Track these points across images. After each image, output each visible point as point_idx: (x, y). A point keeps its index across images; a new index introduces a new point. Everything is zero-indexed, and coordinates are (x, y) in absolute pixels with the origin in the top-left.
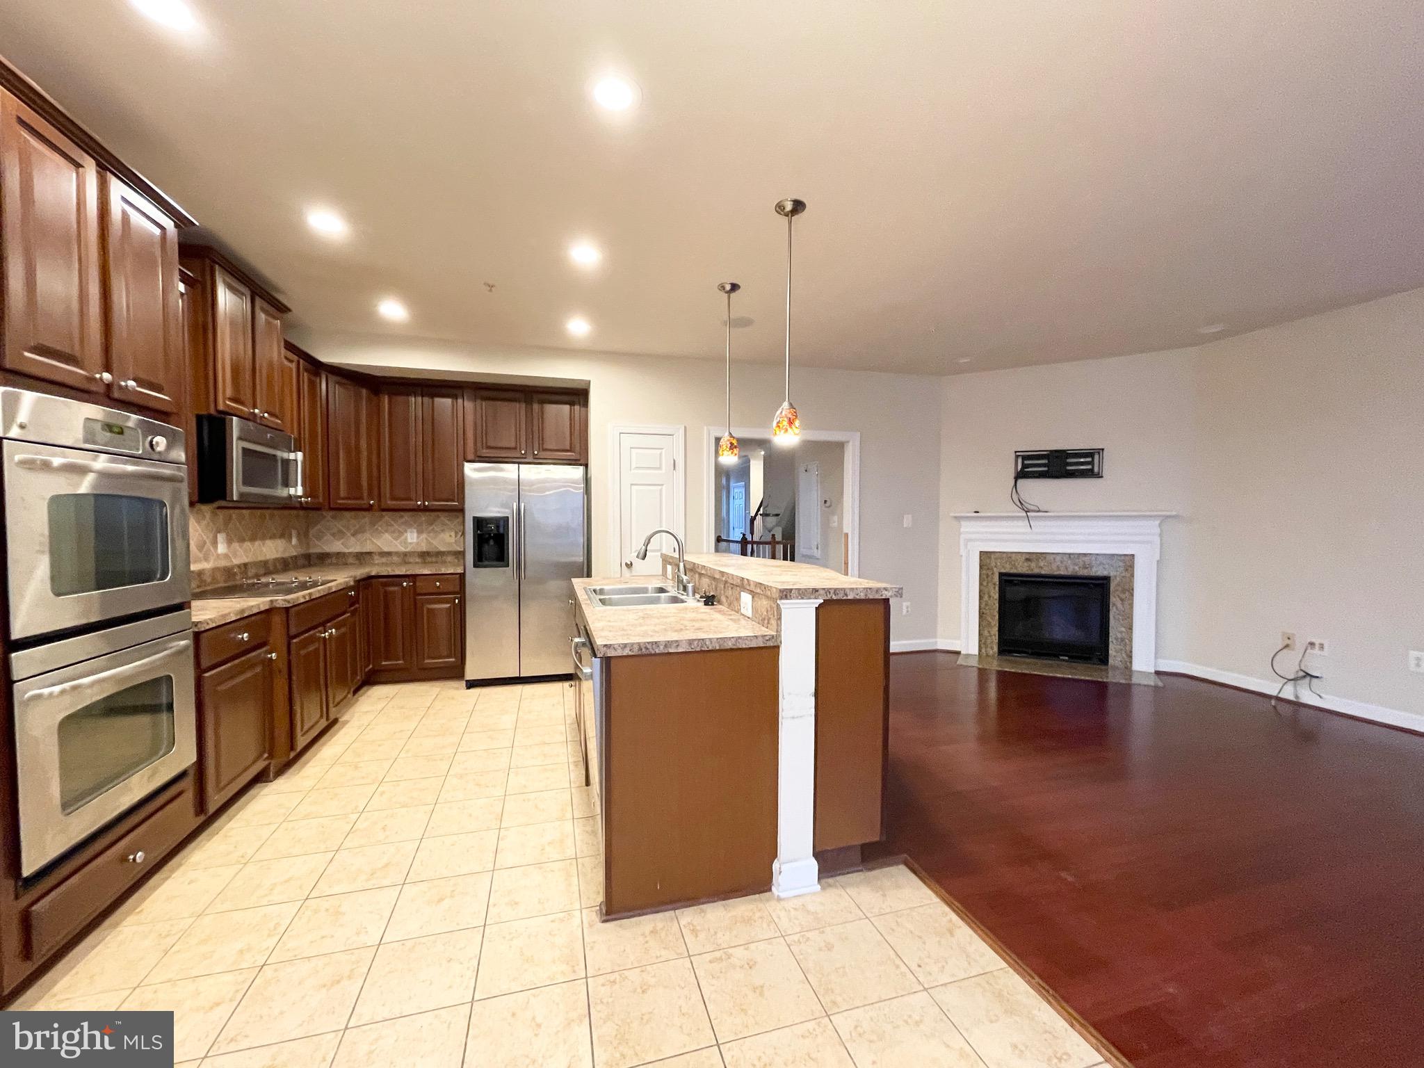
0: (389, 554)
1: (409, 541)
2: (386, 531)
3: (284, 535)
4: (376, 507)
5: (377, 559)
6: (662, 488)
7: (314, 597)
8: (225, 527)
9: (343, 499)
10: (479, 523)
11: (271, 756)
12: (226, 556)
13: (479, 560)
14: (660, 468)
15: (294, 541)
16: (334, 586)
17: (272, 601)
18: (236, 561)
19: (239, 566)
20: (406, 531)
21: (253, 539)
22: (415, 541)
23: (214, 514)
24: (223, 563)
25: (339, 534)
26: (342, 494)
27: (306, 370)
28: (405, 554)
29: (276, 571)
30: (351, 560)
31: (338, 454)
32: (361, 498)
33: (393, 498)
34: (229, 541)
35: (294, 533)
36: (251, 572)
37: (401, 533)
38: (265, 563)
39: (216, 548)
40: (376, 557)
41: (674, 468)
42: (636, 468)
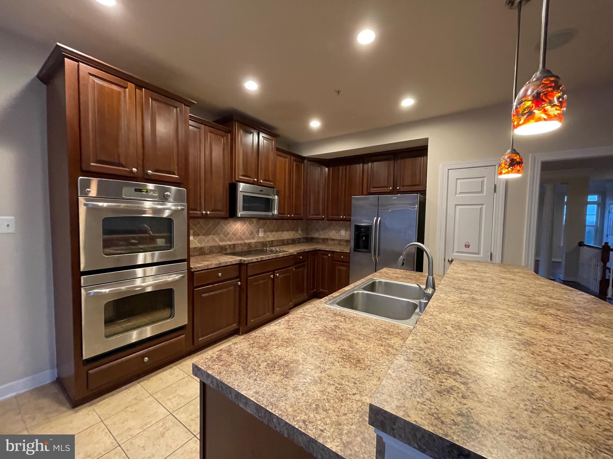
0: (334, 240)
1: (342, 234)
3: (294, 229)
4: (326, 218)
6: (482, 207)
8: (263, 226)
9: (312, 215)
11: (239, 323)
12: (263, 237)
14: (482, 192)
17: (240, 260)
18: (268, 240)
19: (269, 242)
20: (341, 230)
21: (277, 231)
22: (344, 234)
24: (261, 240)
27: (295, 161)
28: (340, 240)
31: (310, 195)
32: (319, 215)
33: (333, 215)
34: (265, 232)
38: (283, 240)
39: (259, 234)
40: (329, 241)
41: (495, 191)
42: (460, 193)
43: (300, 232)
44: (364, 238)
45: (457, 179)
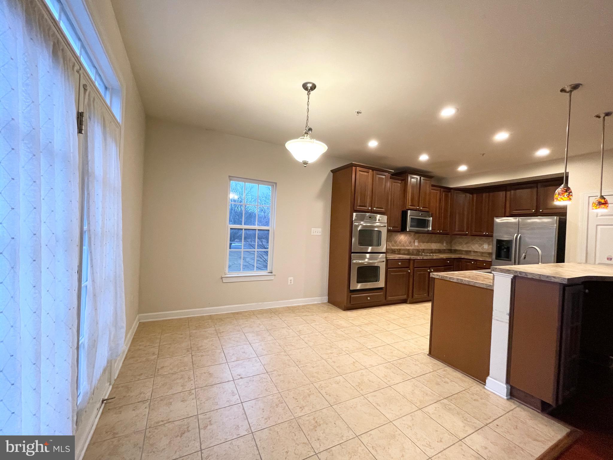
0: (477, 252)
1: (485, 248)
2: (476, 244)
3: (441, 242)
5: (472, 254)
7: (424, 259)
8: (418, 239)
12: (417, 246)
13: (498, 257)
15: (445, 244)
18: (421, 248)
19: (421, 249)
20: (483, 244)
21: (427, 242)
22: (487, 248)
23: (414, 235)
24: (417, 248)
25: (461, 244)
28: (483, 253)
29: (435, 253)
30: (464, 253)
33: (476, 231)
34: (419, 242)
35: (445, 242)
37: (482, 245)
38: (432, 250)
39: (415, 244)
40: (472, 253)
44: (505, 250)
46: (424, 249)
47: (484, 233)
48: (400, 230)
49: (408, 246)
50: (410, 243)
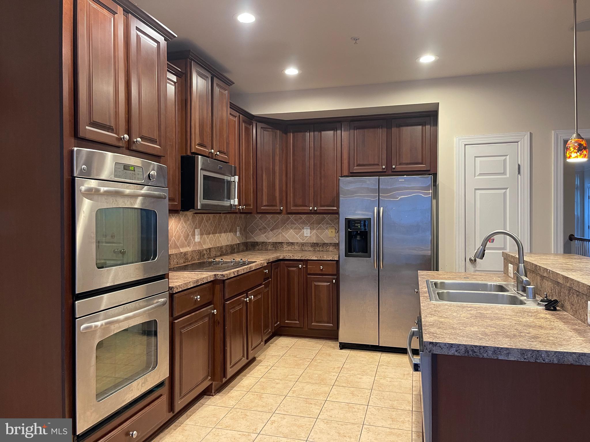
0: (292, 244)
1: (305, 235)
2: (291, 228)
3: (232, 229)
4: (284, 212)
5: (286, 248)
6: (506, 191)
7: (240, 273)
8: (199, 225)
9: (265, 206)
10: (349, 223)
11: (213, 379)
12: (200, 243)
13: (350, 251)
14: (504, 173)
16: (253, 266)
17: (215, 275)
18: (205, 247)
19: (206, 250)
20: (303, 228)
21: (214, 233)
22: (309, 235)
23: (193, 217)
24: (198, 248)
25: (264, 230)
26: (265, 203)
27: (244, 121)
28: (303, 244)
29: (226, 254)
30: (270, 247)
31: (262, 176)
32: (276, 206)
33: (295, 206)
34: (202, 234)
35: (238, 229)
36: (213, 254)
37: (300, 229)
38: (221, 248)
39: (194, 238)
40: (285, 246)
41: (519, 173)
42: (480, 174)
43: (238, 233)
44: (358, 238)
45: (475, 157)
46: (210, 249)
47: (311, 208)
48: (179, 208)
49: (183, 246)
50: (187, 237)
